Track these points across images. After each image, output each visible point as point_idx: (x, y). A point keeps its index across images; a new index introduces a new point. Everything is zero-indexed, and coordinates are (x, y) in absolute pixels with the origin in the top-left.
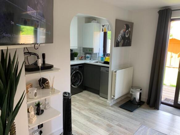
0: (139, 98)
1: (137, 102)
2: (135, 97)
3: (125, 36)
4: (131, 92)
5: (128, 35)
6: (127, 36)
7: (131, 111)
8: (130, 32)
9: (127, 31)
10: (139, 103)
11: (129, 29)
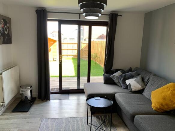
0: (30, 96)
1: (29, 100)
2: (26, 96)
3: (5, 32)
4: (21, 92)
5: (7, 31)
6: (6, 33)
7: (27, 111)
8: (8, 27)
9: (6, 26)
10: (31, 100)
11: (7, 24)
